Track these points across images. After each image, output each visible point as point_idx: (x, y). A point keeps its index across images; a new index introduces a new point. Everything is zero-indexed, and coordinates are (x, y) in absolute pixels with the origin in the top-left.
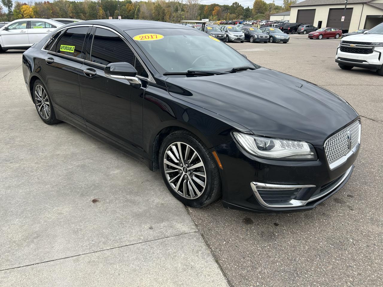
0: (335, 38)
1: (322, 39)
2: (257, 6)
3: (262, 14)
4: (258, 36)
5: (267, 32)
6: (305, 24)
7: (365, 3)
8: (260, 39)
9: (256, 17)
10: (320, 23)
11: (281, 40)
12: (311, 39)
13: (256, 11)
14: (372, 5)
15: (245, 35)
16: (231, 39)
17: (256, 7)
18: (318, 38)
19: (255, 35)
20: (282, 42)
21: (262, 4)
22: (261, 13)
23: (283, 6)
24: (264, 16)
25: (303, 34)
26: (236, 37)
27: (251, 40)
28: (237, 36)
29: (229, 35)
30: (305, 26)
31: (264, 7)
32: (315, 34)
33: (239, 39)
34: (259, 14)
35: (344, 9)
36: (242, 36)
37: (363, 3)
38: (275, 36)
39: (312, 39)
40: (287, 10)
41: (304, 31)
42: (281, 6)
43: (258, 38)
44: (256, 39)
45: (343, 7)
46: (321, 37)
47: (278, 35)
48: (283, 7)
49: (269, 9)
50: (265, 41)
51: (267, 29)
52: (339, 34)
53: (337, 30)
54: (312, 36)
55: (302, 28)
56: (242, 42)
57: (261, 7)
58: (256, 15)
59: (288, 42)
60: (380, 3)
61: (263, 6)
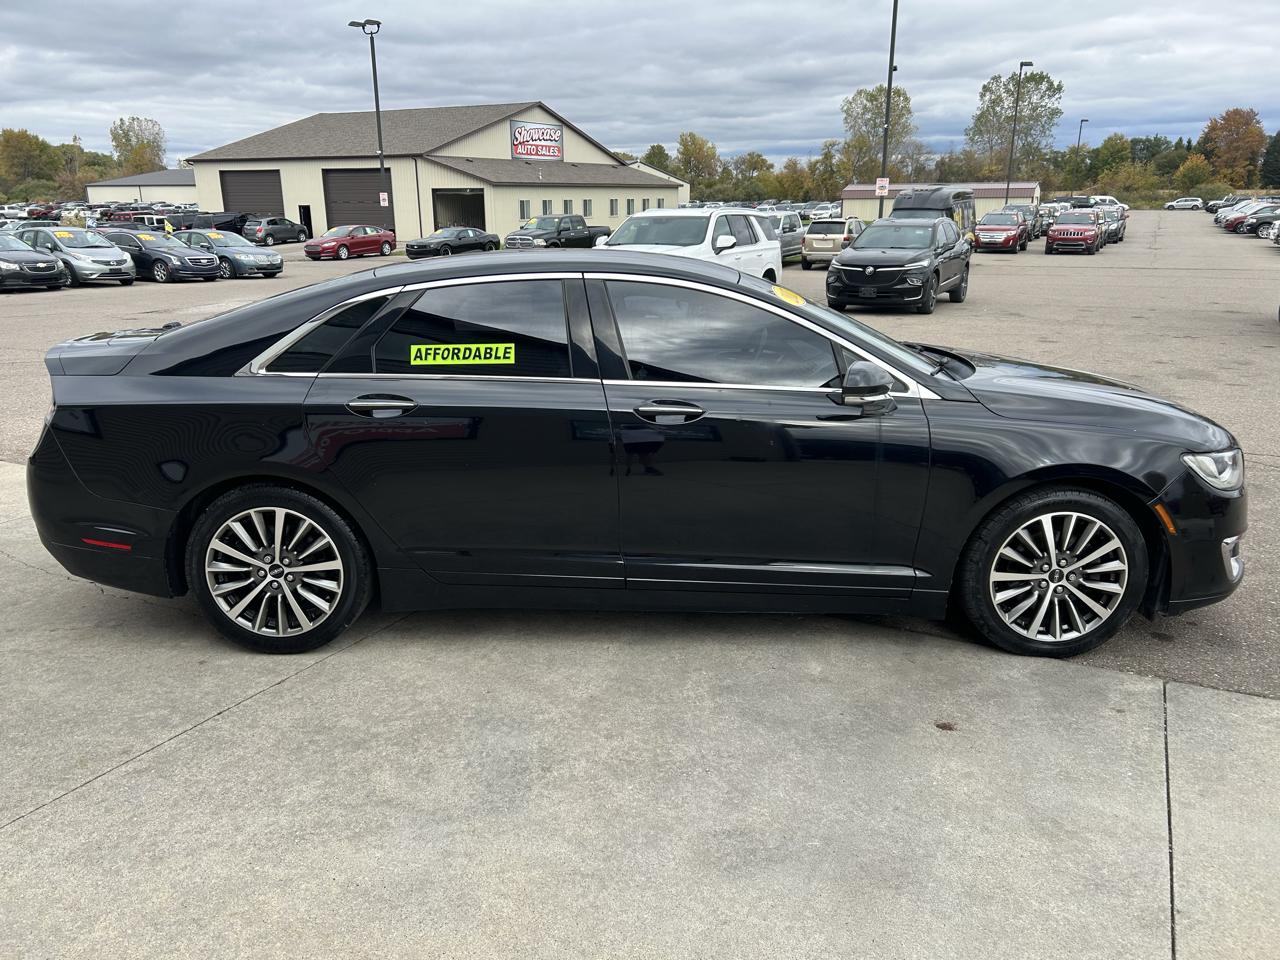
0: (383, 254)
1: (348, 258)
2: (14, 154)
3: (44, 181)
4: (180, 259)
5: (202, 246)
6: (264, 216)
7: (420, 156)
8: (191, 269)
9: (21, 190)
10: (305, 211)
11: (260, 268)
12: (315, 259)
13: (15, 169)
14: (437, 160)
15: (133, 257)
16: (87, 275)
17: (13, 158)
18: (337, 258)
19: (172, 257)
20: (261, 275)
21: (31, 146)
22: (39, 177)
23: (116, 156)
24: (55, 189)
25: (267, 245)
26: (106, 268)
27: (159, 273)
28: (107, 263)
29: (74, 262)
30: (264, 221)
31: (44, 157)
32: (326, 245)
33: (115, 273)
34: (31, 182)
35: (378, 170)
36: (126, 260)
37: (415, 157)
38: (237, 257)
39: (318, 259)
40: (136, 167)
41: (268, 235)
42: (107, 153)
43: (184, 267)
44: (177, 270)
45: (376, 165)
46: (344, 253)
47: (247, 254)
48: (115, 158)
49: (64, 163)
50: (210, 276)
51: (194, 236)
52: (387, 242)
53: (382, 232)
54: (320, 253)
55: (258, 228)
56: (126, 283)
57: (30, 157)
58: (17, 182)
59: (278, 275)
60: (456, 158)
61: (38, 152)
